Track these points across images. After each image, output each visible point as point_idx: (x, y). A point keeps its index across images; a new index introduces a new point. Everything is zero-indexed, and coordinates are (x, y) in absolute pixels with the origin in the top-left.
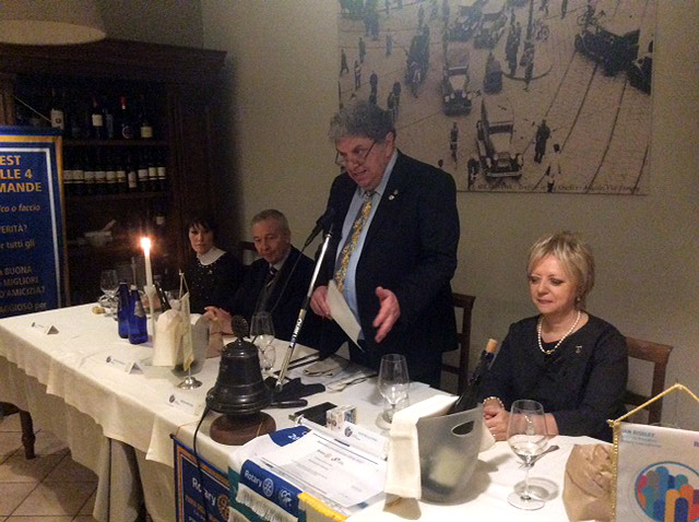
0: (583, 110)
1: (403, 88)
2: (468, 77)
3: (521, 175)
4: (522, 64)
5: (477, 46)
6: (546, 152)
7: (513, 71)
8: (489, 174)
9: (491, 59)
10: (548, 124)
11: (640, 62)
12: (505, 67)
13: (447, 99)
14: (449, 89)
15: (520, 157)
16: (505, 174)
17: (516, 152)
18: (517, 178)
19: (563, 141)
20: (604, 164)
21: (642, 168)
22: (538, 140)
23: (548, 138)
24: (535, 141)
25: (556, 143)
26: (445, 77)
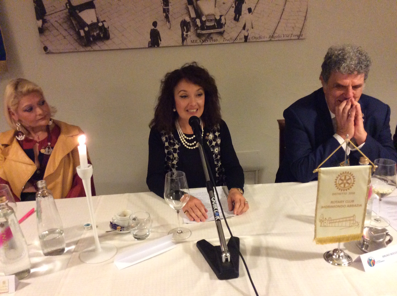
3: (224, 31)
6: (242, 13)
8: (199, 31)
15: (223, 18)
16: (212, 31)
17: (219, 14)
18: (221, 34)
19: (254, 6)
20: (282, 21)
21: (304, 22)
22: (236, 5)
23: (243, 3)
24: (234, 5)
25: (249, 7)
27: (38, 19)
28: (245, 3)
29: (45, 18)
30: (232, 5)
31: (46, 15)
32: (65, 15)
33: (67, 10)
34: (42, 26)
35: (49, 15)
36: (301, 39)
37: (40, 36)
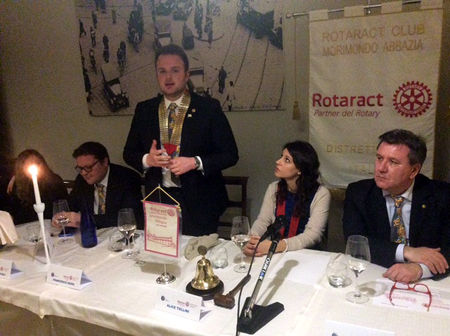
0: (245, 60)
2: (171, 39)
4: (205, 31)
5: (176, 18)
6: (226, 86)
7: (200, 37)
9: (185, 27)
11: (275, 30)
15: (210, 90)
17: (207, 87)
19: (235, 79)
20: (260, 92)
21: (282, 94)
22: (220, 79)
23: (225, 77)
24: (218, 80)
25: (231, 81)
26: (156, 39)
27: (86, 91)
29: (90, 90)
30: (216, 79)
31: (91, 88)
33: (103, 85)
34: (89, 97)
36: (279, 110)
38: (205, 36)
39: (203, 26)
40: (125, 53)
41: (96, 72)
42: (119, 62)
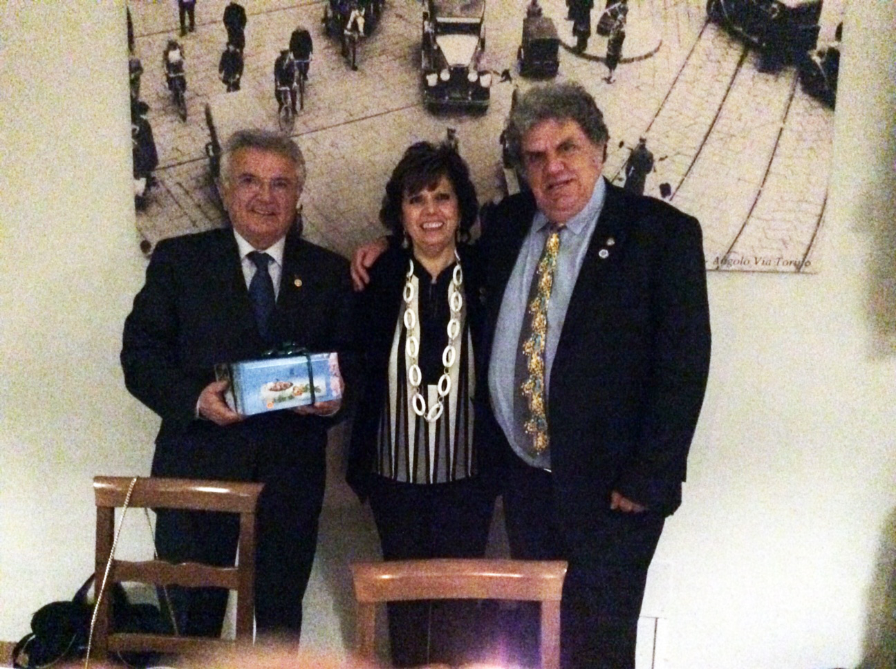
0: (718, 127)
1: (319, 45)
2: (482, 43)
4: (602, 31)
7: (582, 43)
9: (534, 13)
10: (649, 146)
11: (821, 54)
12: (565, 32)
13: (432, 80)
14: (437, 61)
19: (680, 178)
20: (752, 220)
21: (816, 231)
22: (630, 173)
23: (648, 171)
24: (623, 175)
25: (664, 182)
26: (426, 36)
27: (137, 176)
28: (655, 171)
29: (154, 174)
30: (619, 173)
31: (158, 166)
32: (200, 171)
33: (207, 161)
34: (144, 194)
35: (164, 168)
36: (803, 273)
37: (137, 214)
38: (598, 45)
39: (596, 16)
40: (304, 69)
41: (184, 118)
42: (278, 94)
